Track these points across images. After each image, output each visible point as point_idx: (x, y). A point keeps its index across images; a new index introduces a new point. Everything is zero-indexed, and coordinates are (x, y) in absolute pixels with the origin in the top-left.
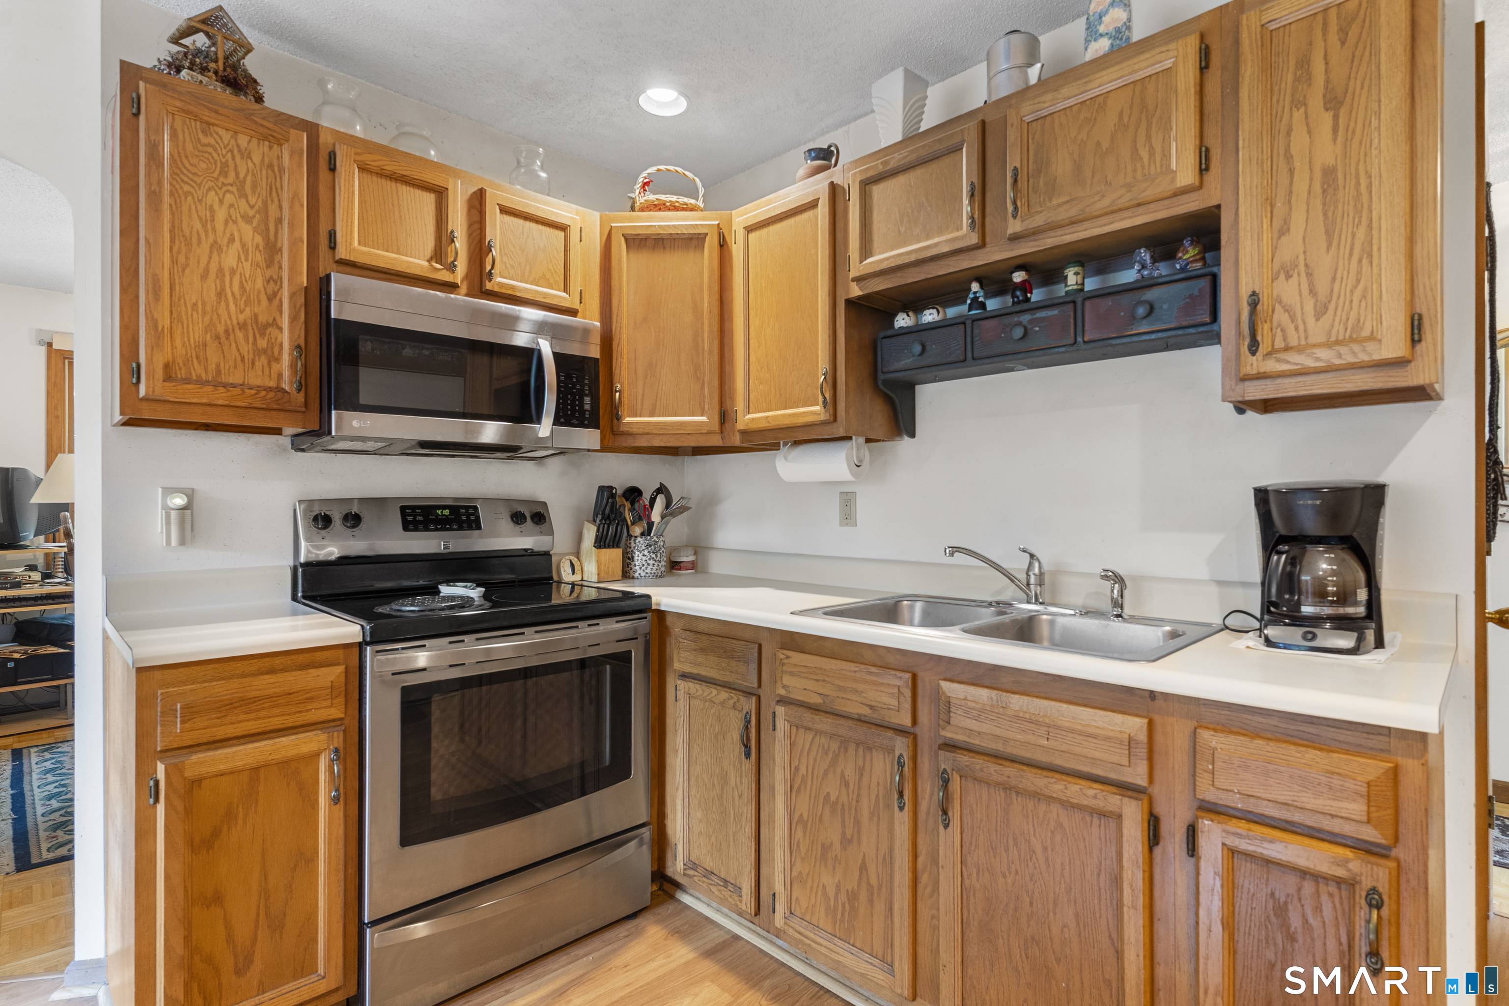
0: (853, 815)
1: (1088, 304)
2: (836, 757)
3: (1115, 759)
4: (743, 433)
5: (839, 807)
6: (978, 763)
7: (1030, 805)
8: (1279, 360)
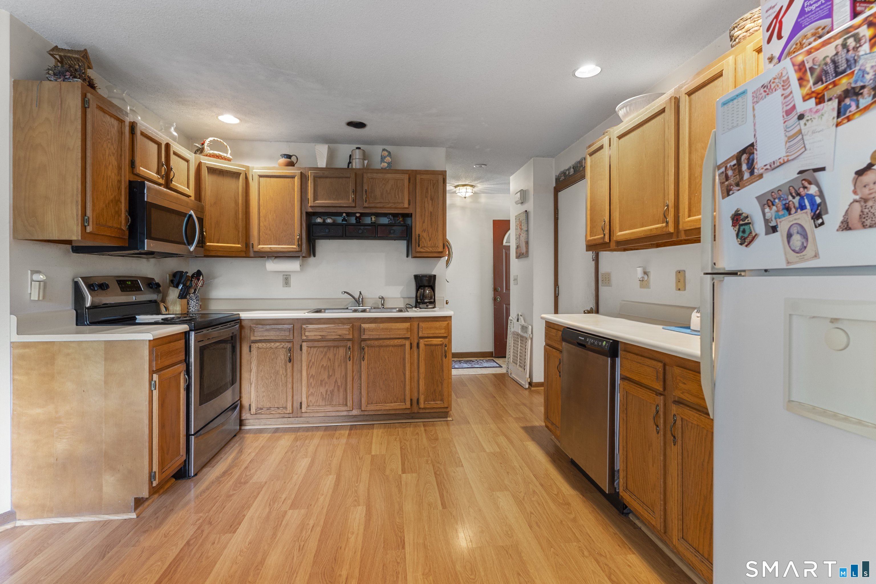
0: (332, 368)
1: (379, 227)
2: (326, 353)
3: (404, 333)
4: (255, 252)
5: (327, 367)
6: (372, 343)
7: (385, 349)
8: (423, 249)
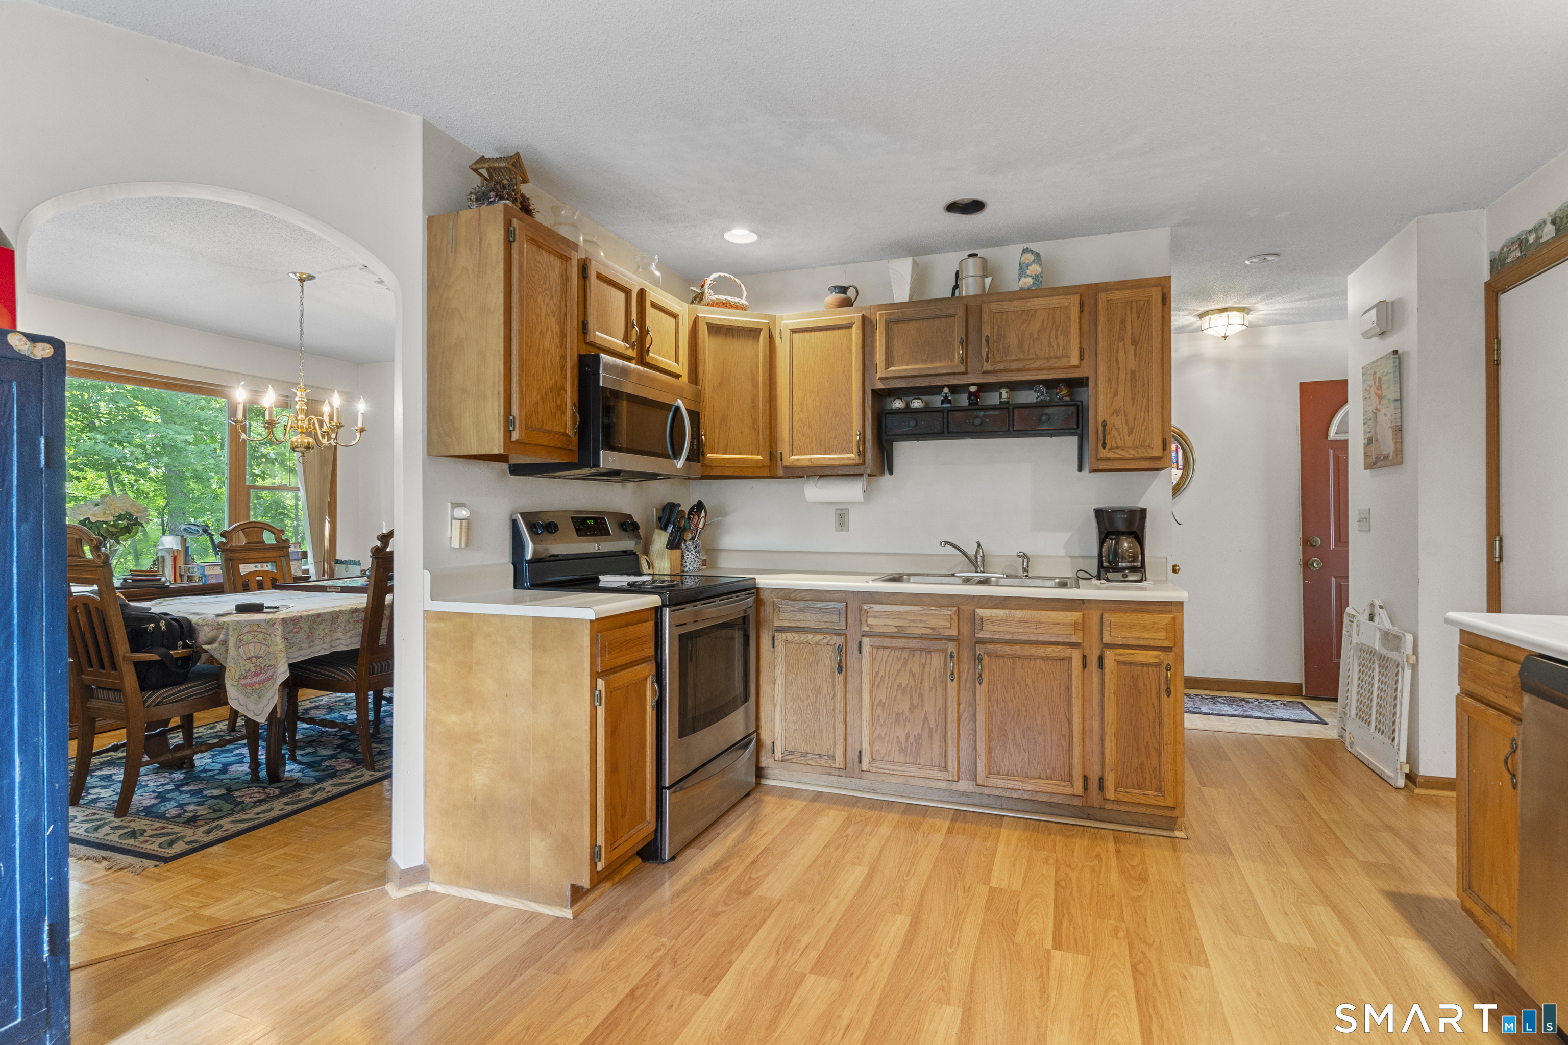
0: (918, 691)
1: (1016, 410)
2: (906, 661)
3: (1068, 632)
4: (785, 468)
5: (908, 689)
6: (998, 648)
7: (1026, 662)
8: (1114, 452)
